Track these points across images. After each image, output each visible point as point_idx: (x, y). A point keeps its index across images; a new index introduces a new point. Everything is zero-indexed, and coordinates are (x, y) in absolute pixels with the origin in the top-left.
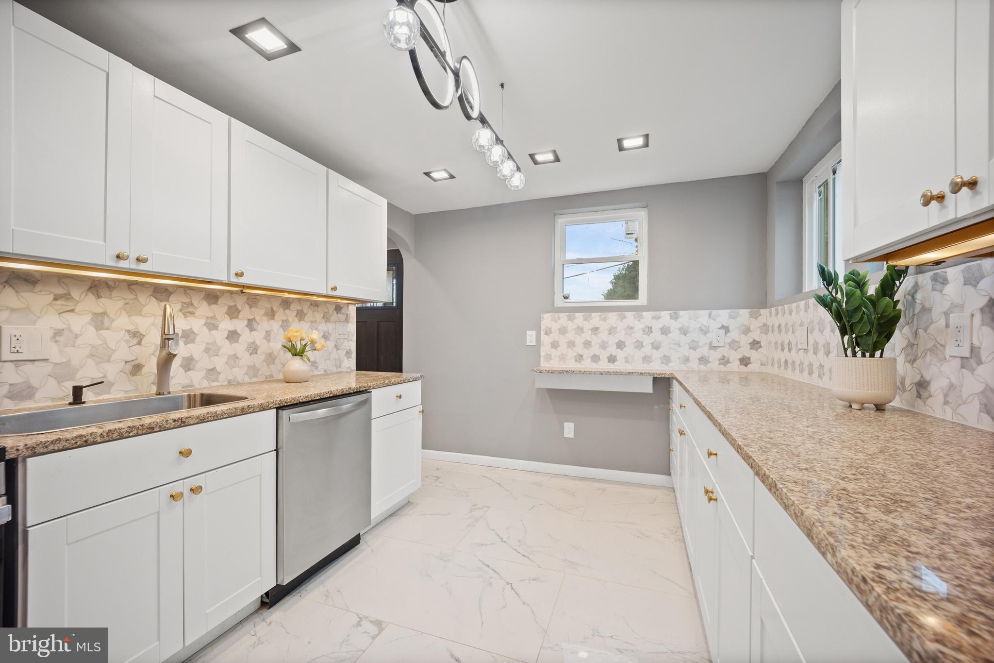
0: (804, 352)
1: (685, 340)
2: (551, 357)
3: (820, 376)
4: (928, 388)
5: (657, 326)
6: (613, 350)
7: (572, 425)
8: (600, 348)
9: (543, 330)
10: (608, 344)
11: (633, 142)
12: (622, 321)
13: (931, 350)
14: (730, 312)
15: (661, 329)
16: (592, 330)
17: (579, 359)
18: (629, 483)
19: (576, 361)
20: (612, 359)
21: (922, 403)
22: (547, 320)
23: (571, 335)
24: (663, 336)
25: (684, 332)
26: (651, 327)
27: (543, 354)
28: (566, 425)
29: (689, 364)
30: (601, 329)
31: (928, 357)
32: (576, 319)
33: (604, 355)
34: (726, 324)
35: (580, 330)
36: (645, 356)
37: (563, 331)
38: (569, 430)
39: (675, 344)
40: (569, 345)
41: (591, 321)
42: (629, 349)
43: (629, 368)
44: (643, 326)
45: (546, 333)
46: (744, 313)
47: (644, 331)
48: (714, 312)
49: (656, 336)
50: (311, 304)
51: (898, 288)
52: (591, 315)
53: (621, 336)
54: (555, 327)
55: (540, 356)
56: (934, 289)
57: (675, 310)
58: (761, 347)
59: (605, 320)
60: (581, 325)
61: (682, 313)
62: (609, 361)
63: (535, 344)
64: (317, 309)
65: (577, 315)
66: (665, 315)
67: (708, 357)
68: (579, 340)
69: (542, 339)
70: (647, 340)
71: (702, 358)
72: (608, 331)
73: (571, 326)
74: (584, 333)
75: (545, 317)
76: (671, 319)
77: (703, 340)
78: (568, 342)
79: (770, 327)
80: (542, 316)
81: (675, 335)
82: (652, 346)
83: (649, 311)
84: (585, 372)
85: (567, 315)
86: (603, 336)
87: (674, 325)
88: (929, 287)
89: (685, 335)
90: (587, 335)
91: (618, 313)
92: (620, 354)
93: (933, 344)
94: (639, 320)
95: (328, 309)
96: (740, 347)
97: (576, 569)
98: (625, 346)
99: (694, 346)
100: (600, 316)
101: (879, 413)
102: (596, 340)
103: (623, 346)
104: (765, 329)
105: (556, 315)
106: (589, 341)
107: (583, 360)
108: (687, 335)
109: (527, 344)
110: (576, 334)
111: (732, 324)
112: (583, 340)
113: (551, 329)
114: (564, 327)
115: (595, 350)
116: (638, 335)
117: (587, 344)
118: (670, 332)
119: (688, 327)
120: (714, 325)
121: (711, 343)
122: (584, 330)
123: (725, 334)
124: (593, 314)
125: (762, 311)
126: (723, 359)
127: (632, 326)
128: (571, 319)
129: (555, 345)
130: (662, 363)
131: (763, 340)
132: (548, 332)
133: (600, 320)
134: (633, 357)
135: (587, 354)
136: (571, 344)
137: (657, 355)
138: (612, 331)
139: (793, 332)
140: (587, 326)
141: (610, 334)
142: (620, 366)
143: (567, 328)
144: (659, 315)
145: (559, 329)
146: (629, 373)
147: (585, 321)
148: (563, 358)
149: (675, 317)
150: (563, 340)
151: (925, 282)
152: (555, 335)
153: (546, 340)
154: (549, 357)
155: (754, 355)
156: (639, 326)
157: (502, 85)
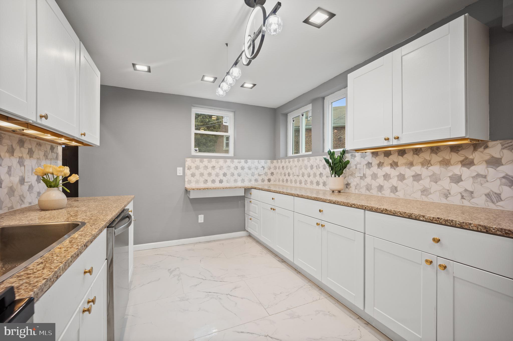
0: (297, 176)
1: (250, 172)
2: (191, 182)
3: (305, 184)
4: (350, 185)
5: (239, 166)
6: (221, 177)
7: (202, 216)
8: (215, 176)
9: (187, 167)
10: (219, 174)
11: (248, 85)
12: (225, 163)
13: (351, 175)
14: (265, 161)
15: (241, 167)
16: (212, 167)
17: (206, 182)
18: (230, 238)
19: (204, 183)
20: (221, 181)
21: (348, 190)
22: (189, 162)
23: (202, 170)
24: (242, 170)
25: (250, 169)
26: (237, 167)
27: (186, 180)
28: (200, 216)
29: (251, 182)
30: (216, 167)
31: (350, 177)
32: (204, 162)
33: (217, 180)
34: (263, 166)
35: (206, 167)
36: (235, 180)
37: (197, 168)
38: (201, 219)
39: (246, 174)
40: (200, 175)
41: (211, 163)
42: (228, 176)
43: (228, 185)
44: (234, 166)
45: (188, 169)
46: (269, 161)
47: (234, 168)
48: (260, 161)
49: (239, 170)
50: (37, 144)
51: (344, 157)
52: (211, 160)
53: (225, 170)
54: (193, 166)
55: (185, 181)
56: (351, 158)
57: (247, 159)
58: (274, 175)
59: (218, 162)
60: (206, 165)
61: (249, 160)
62: (220, 183)
63: (182, 175)
64: (40, 148)
65: (205, 160)
66: (243, 161)
67: (258, 179)
68: (206, 173)
69: (186, 172)
70: (236, 172)
71: (256, 179)
72: (219, 168)
73: (202, 165)
74: (208, 169)
75: (188, 160)
76: (245, 163)
77: (256, 172)
78: (200, 174)
79: (277, 167)
80: (186, 160)
81: (246, 170)
82: (238, 175)
83: (237, 159)
84: (216, 188)
85: (199, 160)
86: (217, 170)
87: (246, 166)
88: (350, 158)
89: (250, 170)
90: (210, 170)
91: (223, 159)
92: (224, 179)
93: (351, 173)
94: (232, 163)
95: (47, 149)
96: (268, 175)
97: (179, 298)
98: (227, 175)
99: (253, 175)
100: (215, 160)
101: (340, 193)
102: (214, 173)
103: (226, 175)
104: (275, 168)
105: (194, 159)
106: (210, 173)
107: (208, 182)
108: (251, 170)
109: (177, 175)
110: (204, 169)
111: (266, 166)
112: (208, 173)
113: (191, 166)
114: (198, 166)
115: (213, 177)
116: (232, 170)
117: (210, 174)
118: (245, 169)
119: (251, 167)
120: (260, 166)
121: (259, 173)
122: (208, 168)
123: (263, 170)
124: (213, 160)
125: (274, 161)
126: (262, 180)
127: (230, 166)
128: (201, 162)
129: (193, 175)
130: (242, 182)
131: (275, 172)
132: (189, 168)
133: (216, 163)
134: (230, 180)
135: (210, 179)
136: (202, 175)
137: (239, 179)
138: (221, 168)
139: (291, 169)
140: (210, 165)
141: (220, 169)
142: (225, 184)
143: (199, 166)
144: (240, 161)
145: (195, 167)
146: (235, 187)
147: (208, 163)
148: (197, 182)
149: (246, 162)
150: (197, 173)
151: (349, 156)
152: (193, 170)
153: (188, 172)
154: (190, 182)
155: (272, 178)
156: (232, 166)
157: (227, 44)
